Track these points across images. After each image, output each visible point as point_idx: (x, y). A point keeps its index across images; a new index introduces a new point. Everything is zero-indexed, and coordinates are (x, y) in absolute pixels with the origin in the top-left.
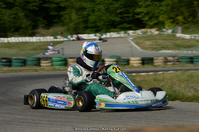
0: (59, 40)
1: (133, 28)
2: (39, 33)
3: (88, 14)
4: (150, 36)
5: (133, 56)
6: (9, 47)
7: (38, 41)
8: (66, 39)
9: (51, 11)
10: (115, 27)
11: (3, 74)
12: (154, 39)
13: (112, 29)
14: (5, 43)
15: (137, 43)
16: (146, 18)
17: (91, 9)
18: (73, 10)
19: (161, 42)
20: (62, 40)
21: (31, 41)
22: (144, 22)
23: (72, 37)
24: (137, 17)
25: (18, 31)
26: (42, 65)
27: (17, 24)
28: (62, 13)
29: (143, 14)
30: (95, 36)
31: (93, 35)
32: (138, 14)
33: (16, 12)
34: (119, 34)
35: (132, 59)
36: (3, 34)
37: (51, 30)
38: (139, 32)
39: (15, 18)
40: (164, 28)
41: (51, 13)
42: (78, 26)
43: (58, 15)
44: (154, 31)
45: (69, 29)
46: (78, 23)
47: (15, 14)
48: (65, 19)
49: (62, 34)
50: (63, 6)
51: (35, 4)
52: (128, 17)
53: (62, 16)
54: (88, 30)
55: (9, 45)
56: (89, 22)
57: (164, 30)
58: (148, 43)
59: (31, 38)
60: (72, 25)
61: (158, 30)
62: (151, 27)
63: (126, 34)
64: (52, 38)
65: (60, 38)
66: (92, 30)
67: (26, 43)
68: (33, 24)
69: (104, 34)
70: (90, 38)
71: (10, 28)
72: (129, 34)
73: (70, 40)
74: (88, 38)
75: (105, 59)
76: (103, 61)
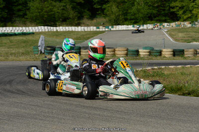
0: (101, 30)
2: (84, 24)
3: (127, 7)
4: (182, 28)
5: (164, 48)
6: (57, 36)
7: (83, 30)
8: (107, 29)
9: (95, 4)
10: (152, 20)
12: (187, 32)
13: (149, 22)
14: (54, 32)
15: (171, 35)
16: (181, 12)
19: (192, 34)
20: (104, 30)
21: (76, 30)
23: (113, 28)
24: (172, 10)
25: (65, 21)
26: (82, 53)
27: (65, 15)
28: (104, 6)
29: (178, 8)
30: (134, 27)
31: (132, 26)
32: (173, 8)
35: (164, 50)
36: (53, 23)
37: (95, 21)
38: (173, 24)
39: (63, 9)
40: (196, 21)
41: (95, 6)
42: (118, 17)
43: (101, 8)
44: (187, 24)
45: (110, 21)
46: (119, 15)
47: (64, 6)
48: (108, 11)
49: (103, 25)
52: (164, 10)
53: (105, 9)
54: (127, 22)
56: (128, 15)
57: (196, 23)
58: (181, 35)
59: (76, 28)
60: (113, 17)
61: (190, 23)
62: (185, 20)
63: (161, 27)
64: (95, 28)
65: (102, 29)
66: (131, 22)
67: (72, 32)
68: (79, 15)
69: (141, 25)
70: (129, 29)
71: (59, 18)
72: (164, 26)
73: (111, 30)
74: (127, 29)
75: (140, 50)
76: (138, 52)
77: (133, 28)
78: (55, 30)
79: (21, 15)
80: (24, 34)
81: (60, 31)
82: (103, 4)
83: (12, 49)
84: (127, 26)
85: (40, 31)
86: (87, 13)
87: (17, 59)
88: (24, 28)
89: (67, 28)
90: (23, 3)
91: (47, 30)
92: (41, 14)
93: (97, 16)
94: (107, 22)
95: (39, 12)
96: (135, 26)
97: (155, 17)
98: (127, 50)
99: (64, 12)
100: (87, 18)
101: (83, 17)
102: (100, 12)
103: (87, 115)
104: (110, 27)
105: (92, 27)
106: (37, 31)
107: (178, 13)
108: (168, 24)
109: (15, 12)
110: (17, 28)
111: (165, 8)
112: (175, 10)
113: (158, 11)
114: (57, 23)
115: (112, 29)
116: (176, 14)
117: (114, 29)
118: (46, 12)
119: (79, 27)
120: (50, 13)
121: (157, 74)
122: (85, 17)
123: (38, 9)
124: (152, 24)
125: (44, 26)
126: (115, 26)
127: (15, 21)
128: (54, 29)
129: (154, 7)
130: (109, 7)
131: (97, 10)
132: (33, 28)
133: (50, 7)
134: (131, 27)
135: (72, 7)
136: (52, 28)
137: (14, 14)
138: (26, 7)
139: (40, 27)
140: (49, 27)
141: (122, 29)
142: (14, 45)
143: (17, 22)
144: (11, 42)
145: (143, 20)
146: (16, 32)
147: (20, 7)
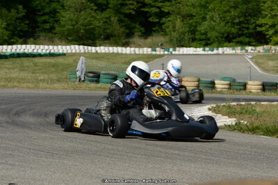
0: (158, 53)
1: (254, 44)
2: (134, 43)
3: (196, 22)
4: (273, 54)
5: (250, 80)
6: (97, 59)
7: (133, 52)
8: (166, 53)
9: (151, 16)
10: (230, 42)
11: (89, 92)
13: (226, 44)
14: (92, 53)
15: (257, 63)
16: (271, 32)
17: (201, 17)
18: (178, 16)
20: (162, 53)
21: (124, 52)
22: (267, 37)
23: (175, 51)
24: (259, 29)
25: (109, 39)
27: (108, 31)
28: (164, 20)
29: (267, 26)
30: (204, 50)
31: (202, 49)
32: (261, 26)
33: (108, 16)
34: (233, 49)
35: (250, 82)
36: (91, 42)
37: (149, 40)
38: (260, 49)
39: (107, 22)
41: (150, 19)
42: (182, 36)
43: (159, 22)
45: (171, 40)
46: (184, 34)
47: (107, 18)
48: (168, 27)
49: (162, 46)
50: (166, 11)
51: (132, 7)
52: (248, 28)
53: (164, 24)
54: (195, 43)
55: (98, 56)
58: (271, 63)
59: (124, 48)
60: (175, 34)
62: (276, 44)
63: (244, 51)
64: (150, 49)
65: (159, 51)
66: (200, 44)
67: (118, 54)
68: (128, 31)
69: (215, 49)
70: (198, 53)
71: (101, 35)
72: (247, 50)
73: (171, 54)
74: (195, 53)
75: (216, 82)
76: (213, 83)
77: (203, 52)
78: (94, 51)
79: (47, 29)
80: (51, 55)
81: (101, 53)
82: (163, 17)
83: (38, 75)
84: (195, 49)
85: (74, 51)
86: (139, 29)
87: (52, 87)
88: (51, 47)
89: (111, 48)
90: (50, 12)
91: (82, 51)
92: (75, 27)
93: (153, 33)
94: (167, 42)
95: (73, 25)
96: (207, 49)
97: (234, 38)
98: (199, 81)
99: (108, 26)
100: (140, 36)
101: (133, 34)
102: (157, 28)
103: (163, 154)
104: (171, 50)
105: (145, 49)
106: (69, 51)
107: (266, 33)
108: (253, 48)
109: (39, 24)
110: (42, 47)
111: (250, 26)
112: (263, 29)
113: (240, 29)
114: (97, 42)
115: (174, 53)
116: (265, 35)
117: (177, 52)
118: (83, 25)
119: (128, 48)
120: (88, 27)
121: (246, 111)
122: (136, 34)
123: (71, 20)
124: (230, 46)
125: (79, 45)
126: (177, 49)
127: (39, 37)
128: (93, 49)
129: (234, 23)
130: (169, 21)
131: (154, 24)
132: (64, 47)
133: (89, 19)
134: (200, 51)
135: (118, 20)
136: (89, 47)
137: (38, 27)
138: (54, 17)
139: (72, 46)
140: (86, 47)
141: (188, 53)
142: (40, 69)
143: (41, 38)
144: (35, 65)
145: (218, 41)
146: (40, 51)
147: (46, 17)
